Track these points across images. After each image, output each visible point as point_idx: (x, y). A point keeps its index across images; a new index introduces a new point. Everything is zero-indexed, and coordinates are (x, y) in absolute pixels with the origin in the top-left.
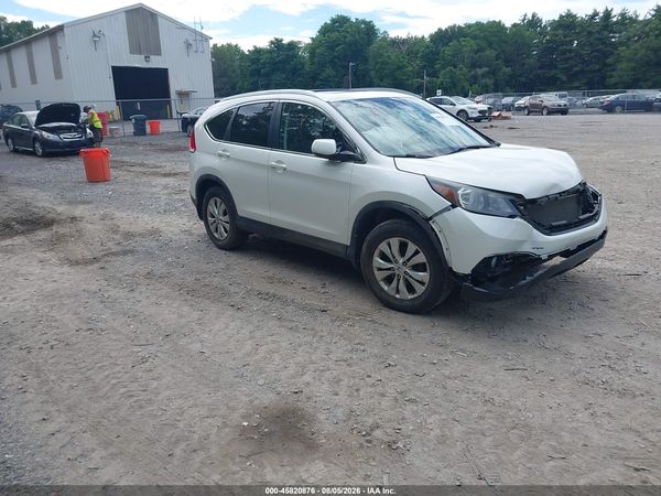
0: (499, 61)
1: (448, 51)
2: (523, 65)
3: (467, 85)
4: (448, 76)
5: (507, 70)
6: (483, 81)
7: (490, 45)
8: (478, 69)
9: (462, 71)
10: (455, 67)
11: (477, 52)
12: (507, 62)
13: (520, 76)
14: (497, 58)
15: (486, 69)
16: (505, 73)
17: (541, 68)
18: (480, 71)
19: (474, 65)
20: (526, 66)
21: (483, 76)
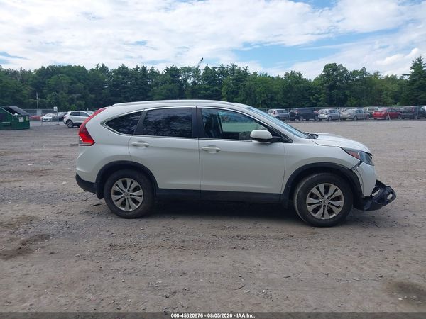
0: (87, 91)
1: (52, 81)
2: (101, 94)
3: (67, 104)
4: (54, 97)
5: (92, 96)
6: (78, 102)
7: (79, 80)
8: (74, 95)
9: (63, 95)
10: (57, 92)
11: (71, 84)
12: (92, 91)
13: (100, 100)
14: (85, 88)
15: (80, 95)
16: (91, 98)
17: (112, 96)
18: (75, 96)
19: (70, 92)
20: (103, 95)
21: (78, 99)
